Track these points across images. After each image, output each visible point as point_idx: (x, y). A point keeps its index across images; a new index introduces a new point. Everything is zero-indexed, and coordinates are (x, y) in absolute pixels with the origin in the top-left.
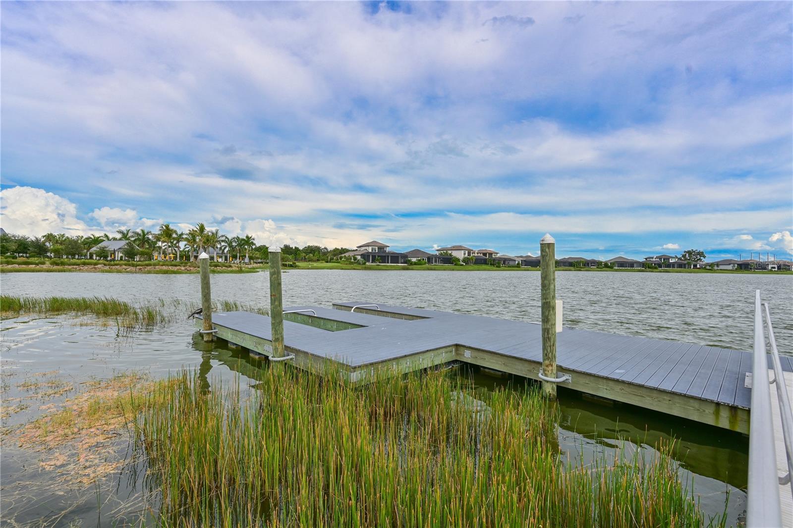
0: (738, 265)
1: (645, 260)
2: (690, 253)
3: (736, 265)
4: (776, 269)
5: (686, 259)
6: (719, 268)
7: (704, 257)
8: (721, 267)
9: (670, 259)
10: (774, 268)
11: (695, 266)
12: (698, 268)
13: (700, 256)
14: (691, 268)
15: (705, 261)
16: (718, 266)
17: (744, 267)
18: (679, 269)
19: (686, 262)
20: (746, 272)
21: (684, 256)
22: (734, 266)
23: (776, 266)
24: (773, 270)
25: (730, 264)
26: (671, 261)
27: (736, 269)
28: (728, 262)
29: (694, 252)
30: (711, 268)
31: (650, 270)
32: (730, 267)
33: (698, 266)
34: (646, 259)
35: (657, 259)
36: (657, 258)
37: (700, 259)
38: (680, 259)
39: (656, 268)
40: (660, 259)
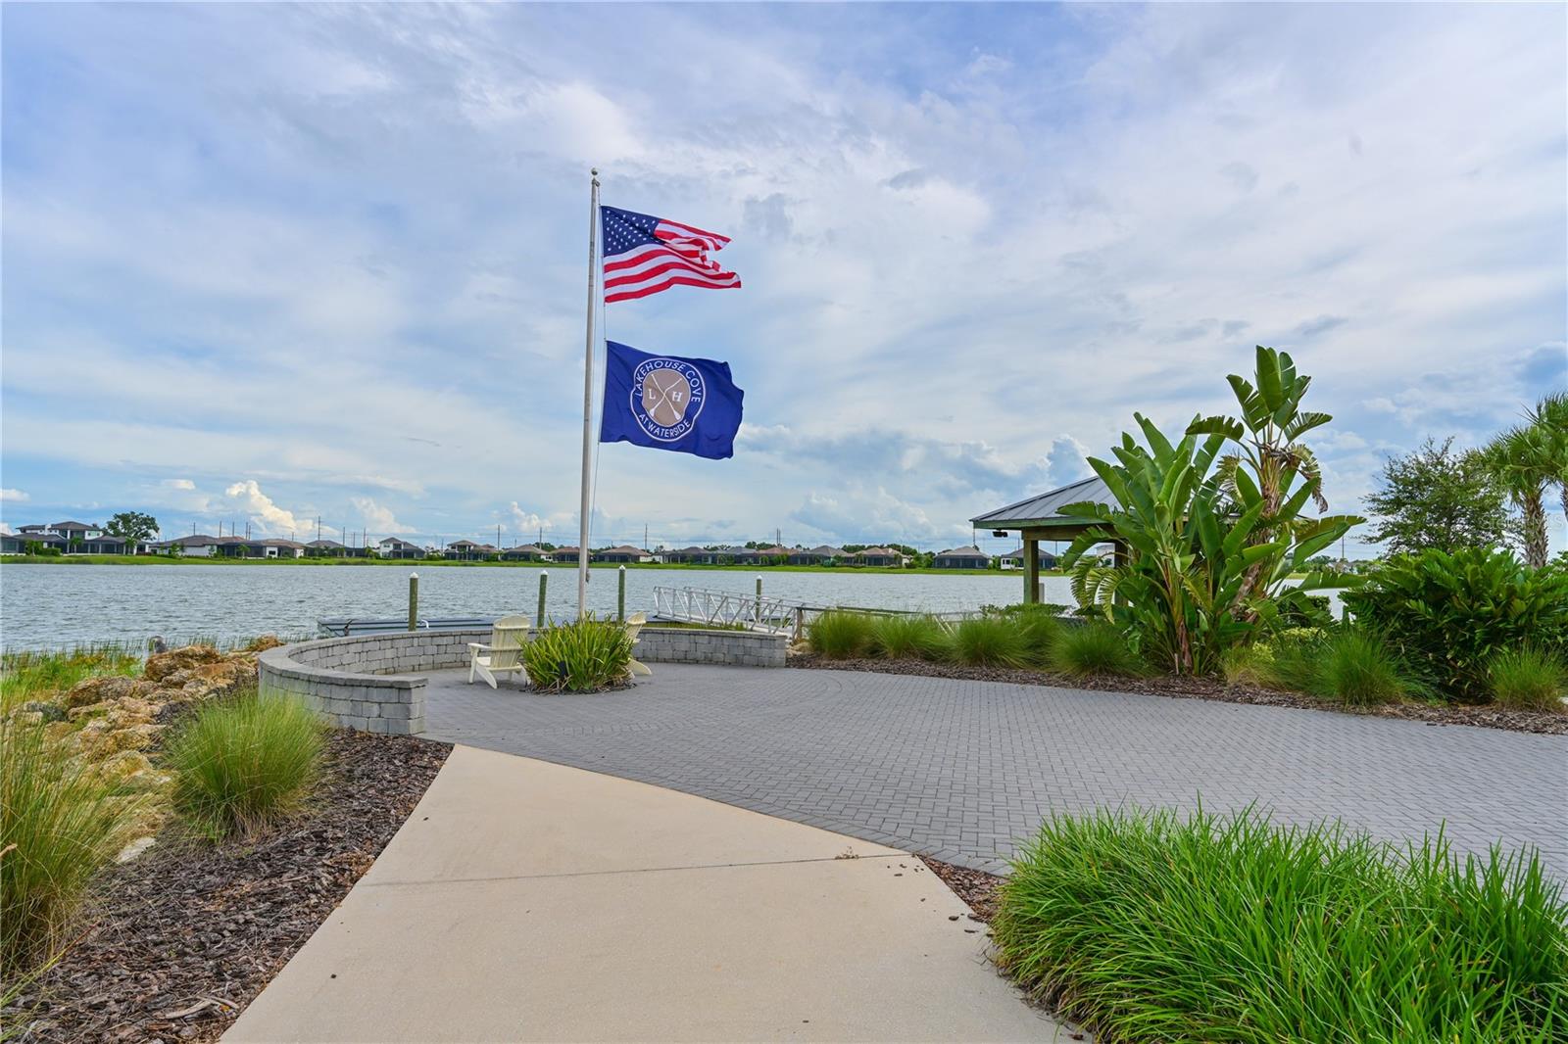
0: (219, 546)
1: (19, 533)
2: (125, 519)
3: (215, 548)
4: (276, 556)
5: (117, 534)
6: (184, 554)
7: (157, 530)
8: (190, 551)
9: (87, 533)
10: (273, 553)
11: (141, 549)
12: (149, 554)
13: (149, 528)
14: (132, 552)
15: (159, 537)
16: (182, 549)
17: (229, 551)
18: (108, 556)
19: (121, 539)
20: (232, 561)
21: (112, 526)
22: (212, 550)
23: (276, 550)
24: (273, 556)
25: (204, 546)
26: (87, 537)
27: (216, 556)
28: (200, 541)
29: (136, 517)
30: (171, 552)
31: (40, 557)
32: (205, 551)
33: (147, 550)
34: (23, 530)
35: (53, 533)
36: (54, 527)
37: (147, 535)
38: (105, 532)
39: (55, 554)
40: (64, 532)
